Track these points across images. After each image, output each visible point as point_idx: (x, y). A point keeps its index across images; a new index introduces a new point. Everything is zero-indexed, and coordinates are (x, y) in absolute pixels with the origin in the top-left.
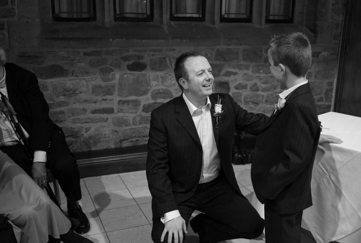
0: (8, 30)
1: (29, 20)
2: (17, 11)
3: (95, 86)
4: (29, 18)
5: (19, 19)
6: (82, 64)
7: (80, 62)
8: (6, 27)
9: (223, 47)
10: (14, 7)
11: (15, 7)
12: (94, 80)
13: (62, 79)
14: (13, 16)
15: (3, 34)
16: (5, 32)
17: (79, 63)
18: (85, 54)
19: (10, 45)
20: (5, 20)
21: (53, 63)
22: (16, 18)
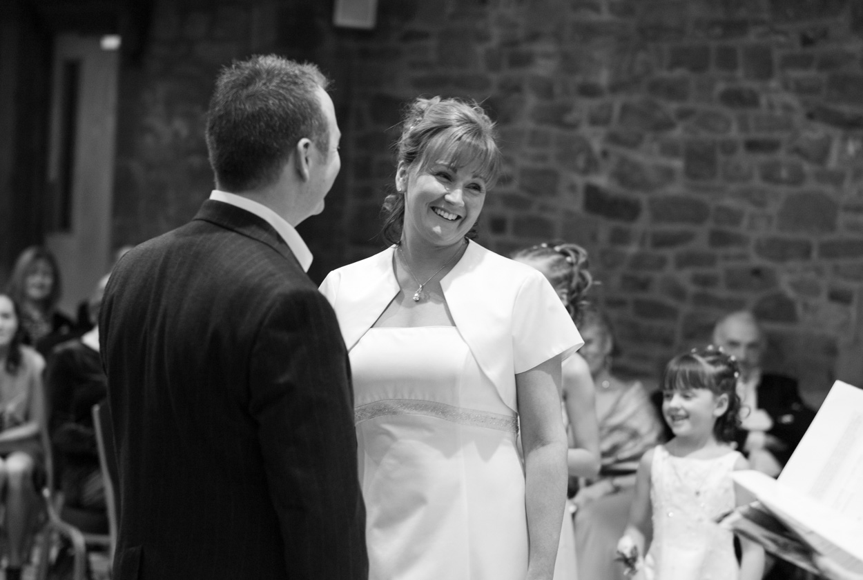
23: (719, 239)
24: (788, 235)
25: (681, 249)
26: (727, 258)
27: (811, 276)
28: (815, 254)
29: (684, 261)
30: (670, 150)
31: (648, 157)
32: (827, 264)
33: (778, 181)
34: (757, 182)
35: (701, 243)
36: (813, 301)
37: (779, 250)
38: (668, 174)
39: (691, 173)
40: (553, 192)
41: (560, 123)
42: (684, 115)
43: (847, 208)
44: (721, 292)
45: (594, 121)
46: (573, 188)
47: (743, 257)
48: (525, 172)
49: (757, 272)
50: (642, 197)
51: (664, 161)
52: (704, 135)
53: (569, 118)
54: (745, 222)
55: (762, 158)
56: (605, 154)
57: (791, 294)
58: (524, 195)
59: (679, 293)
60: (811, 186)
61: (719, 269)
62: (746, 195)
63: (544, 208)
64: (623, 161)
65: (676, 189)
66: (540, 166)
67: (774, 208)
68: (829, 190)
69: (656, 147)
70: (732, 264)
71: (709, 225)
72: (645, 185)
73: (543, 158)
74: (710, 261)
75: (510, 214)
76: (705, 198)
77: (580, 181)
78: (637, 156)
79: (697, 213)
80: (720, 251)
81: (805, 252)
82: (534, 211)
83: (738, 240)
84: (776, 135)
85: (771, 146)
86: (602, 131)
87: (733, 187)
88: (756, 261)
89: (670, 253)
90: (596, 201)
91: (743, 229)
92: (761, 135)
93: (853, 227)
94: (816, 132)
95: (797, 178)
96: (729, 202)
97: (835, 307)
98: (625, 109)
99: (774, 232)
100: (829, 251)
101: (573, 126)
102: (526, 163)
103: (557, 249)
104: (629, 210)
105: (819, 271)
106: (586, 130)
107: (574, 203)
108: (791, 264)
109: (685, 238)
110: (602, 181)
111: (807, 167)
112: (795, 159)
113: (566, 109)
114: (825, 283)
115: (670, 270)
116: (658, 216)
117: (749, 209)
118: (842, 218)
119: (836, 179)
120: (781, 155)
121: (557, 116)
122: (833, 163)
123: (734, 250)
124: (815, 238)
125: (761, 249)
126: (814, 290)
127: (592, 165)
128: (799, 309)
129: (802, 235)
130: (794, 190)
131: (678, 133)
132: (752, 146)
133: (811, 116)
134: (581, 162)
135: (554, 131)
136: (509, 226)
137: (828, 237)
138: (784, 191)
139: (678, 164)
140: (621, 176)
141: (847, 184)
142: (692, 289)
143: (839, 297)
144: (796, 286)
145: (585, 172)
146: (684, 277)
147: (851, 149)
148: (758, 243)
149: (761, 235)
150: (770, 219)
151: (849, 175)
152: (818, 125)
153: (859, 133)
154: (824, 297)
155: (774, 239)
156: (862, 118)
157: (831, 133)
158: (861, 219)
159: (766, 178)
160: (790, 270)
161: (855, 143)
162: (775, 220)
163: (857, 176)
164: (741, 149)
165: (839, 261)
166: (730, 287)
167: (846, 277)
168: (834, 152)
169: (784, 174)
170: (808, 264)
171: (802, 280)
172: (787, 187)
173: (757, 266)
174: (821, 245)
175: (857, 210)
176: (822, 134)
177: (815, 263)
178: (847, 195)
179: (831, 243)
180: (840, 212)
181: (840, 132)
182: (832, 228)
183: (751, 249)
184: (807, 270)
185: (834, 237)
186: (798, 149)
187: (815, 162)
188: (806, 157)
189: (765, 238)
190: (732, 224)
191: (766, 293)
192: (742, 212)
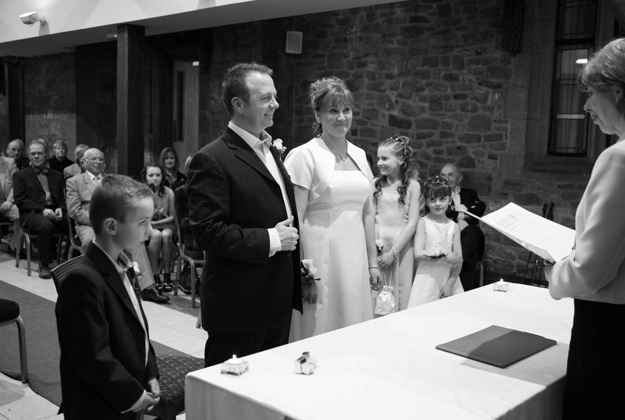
0: (500, 160)
1: (517, 153)
2: (508, 145)
3: (564, 218)
4: (516, 151)
5: (509, 152)
6: (555, 196)
7: (553, 194)
8: (499, 158)
10: (506, 142)
12: (565, 212)
13: (536, 207)
14: (505, 149)
15: (496, 163)
16: (498, 162)
17: (552, 195)
18: (559, 186)
20: (499, 152)
21: (530, 192)
22: (506, 151)
23: (444, 135)
24: (471, 133)
25: (428, 139)
26: (447, 143)
27: (481, 149)
28: (482, 140)
29: (429, 145)
30: (423, 100)
31: (414, 103)
32: (487, 144)
33: (467, 111)
34: (459, 111)
35: (436, 137)
36: (482, 159)
37: (468, 139)
38: (423, 109)
39: (431, 108)
40: (376, 118)
41: (378, 90)
42: (428, 85)
43: (495, 121)
44: (445, 156)
45: (392, 89)
46: (384, 116)
47: (453, 142)
48: (364, 110)
49: (459, 148)
50: (412, 119)
51: (420, 104)
52: (437, 93)
53: (382, 88)
54: (454, 128)
55: (461, 101)
56: (397, 102)
57: (473, 156)
58: (365, 119)
59: (428, 157)
60: (480, 112)
61: (444, 147)
62: (454, 117)
63: (372, 125)
64: (404, 104)
65: (426, 115)
66: (371, 107)
67: (465, 122)
68: (488, 114)
69: (417, 98)
70: (449, 145)
71: (440, 130)
72: (414, 115)
73: (372, 105)
74: (441, 144)
75: (359, 127)
76: (438, 118)
77: (387, 113)
78: (410, 102)
79: (435, 125)
80: (444, 140)
81: (479, 140)
82: (368, 126)
83: (452, 135)
84: (466, 92)
85: (464, 97)
86: (396, 92)
87: (449, 114)
88: (459, 144)
89: (424, 141)
90: (393, 121)
91: (453, 131)
92: (460, 92)
93: (497, 129)
94: (483, 90)
95: (475, 109)
96: (447, 120)
97: (491, 161)
98: (404, 83)
99: (466, 132)
100: (488, 138)
101: (384, 91)
102: (366, 107)
103: (397, 139)
104: (408, 125)
105: (484, 147)
106: (389, 92)
107: (385, 123)
108: (473, 144)
109: (430, 135)
110: (396, 113)
111: (479, 105)
112: (474, 101)
113: (381, 84)
114: (486, 152)
115: (424, 148)
116: (418, 127)
117: (456, 122)
118: (493, 125)
119: (491, 109)
120: (468, 100)
121: (377, 87)
122: (489, 103)
123: (450, 139)
124: (483, 134)
125: (460, 139)
126: (483, 155)
127: (392, 107)
128: (477, 162)
129: (478, 133)
130: (474, 114)
131: (426, 92)
132: (456, 97)
133: (480, 84)
134: (387, 106)
135: (376, 93)
136: (359, 132)
137: (487, 133)
138: (469, 114)
139: (426, 105)
140: (403, 111)
141: (495, 112)
142: (433, 156)
143: (492, 157)
144: (474, 153)
145: (389, 110)
146: (430, 151)
147: (497, 97)
148: (460, 136)
149: (461, 133)
150: (464, 126)
151: (496, 108)
152: (483, 88)
153: (500, 90)
154: (486, 157)
155: (466, 134)
156: (500, 84)
157: (488, 90)
158: (501, 125)
159: (462, 110)
160: (473, 147)
161: (498, 94)
162: (466, 127)
163: (499, 107)
164: (452, 98)
165: (492, 143)
166: (448, 154)
167: (495, 149)
168: (490, 98)
169: (470, 108)
170: (480, 144)
171: (478, 151)
172: (471, 113)
173: (459, 146)
174: (485, 136)
175: (500, 121)
176: (485, 91)
177: (483, 144)
178: (495, 116)
179: (489, 135)
180: (492, 123)
181: (492, 90)
182: (489, 129)
183: (456, 139)
184: (479, 146)
185: (490, 133)
186: (475, 98)
187: (482, 103)
188: (478, 100)
189: (462, 134)
190: (449, 129)
191: (463, 156)
192: (453, 124)
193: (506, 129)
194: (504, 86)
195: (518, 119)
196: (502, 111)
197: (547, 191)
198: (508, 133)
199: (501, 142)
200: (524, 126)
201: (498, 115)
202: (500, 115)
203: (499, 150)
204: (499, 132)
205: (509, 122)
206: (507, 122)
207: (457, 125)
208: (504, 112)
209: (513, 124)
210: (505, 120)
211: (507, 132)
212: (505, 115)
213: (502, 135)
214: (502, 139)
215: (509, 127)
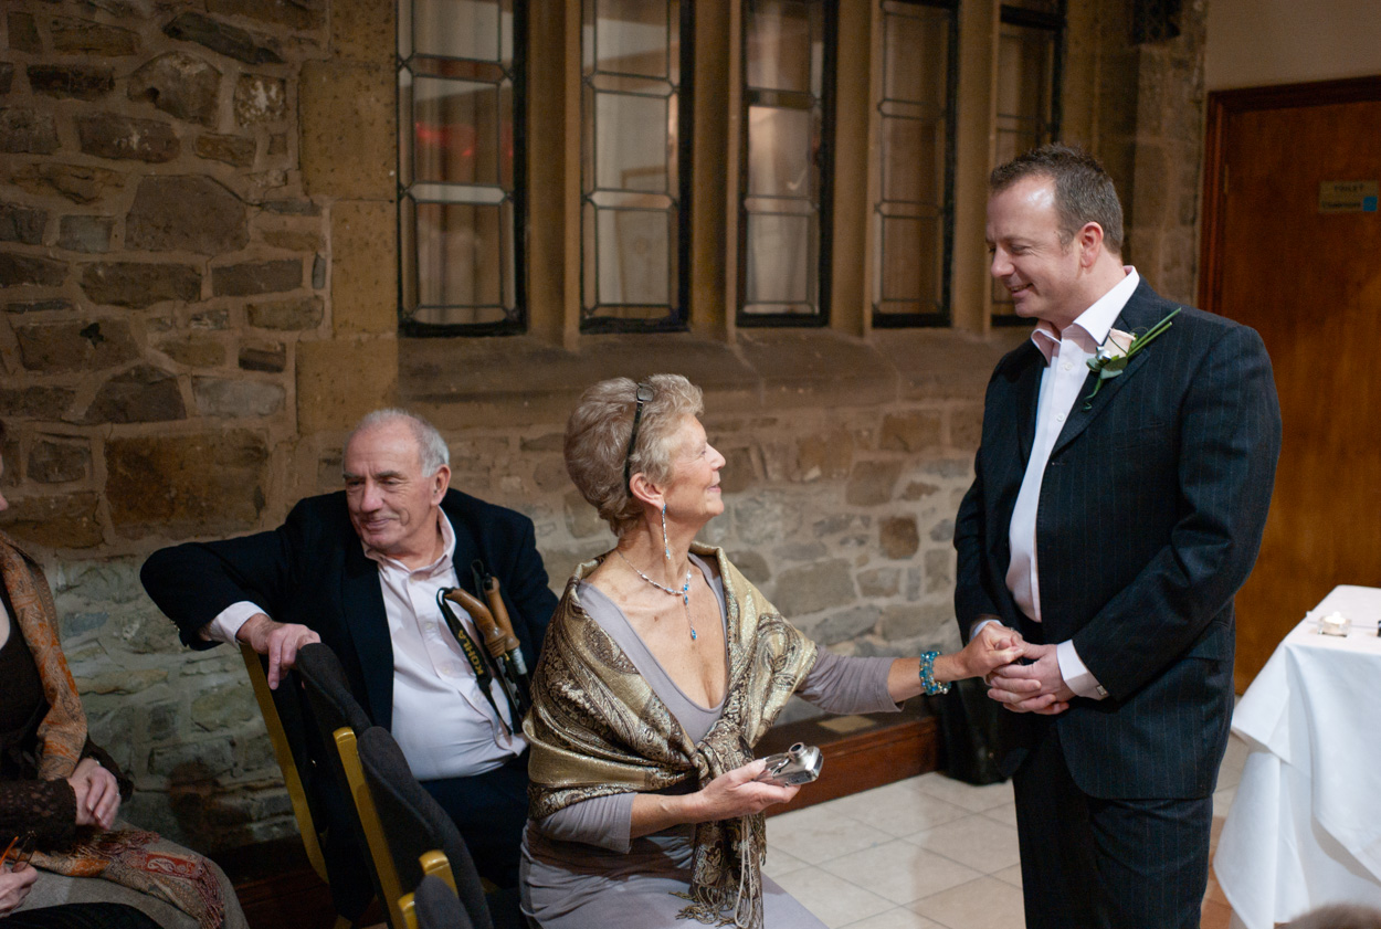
0: (298, 373)
1: (365, 337)
2: (328, 304)
3: (550, 552)
4: (364, 330)
5: (334, 336)
6: (515, 481)
7: (509, 475)
8: (291, 365)
9: (900, 408)
10: (319, 293)
11: (325, 293)
12: (548, 533)
14: (318, 323)
15: (281, 387)
16: (287, 379)
17: (505, 480)
18: (525, 446)
19: (298, 424)
20: (289, 337)
22: (324, 332)
24: (144, 257)
26: (14, 308)
27: (203, 328)
28: (207, 290)
32: (234, 306)
33: (123, 154)
34: (69, 153)
36: (210, 374)
37: (131, 286)
43: (262, 205)
44: (11, 377)
47: (60, 304)
49: (92, 331)
54: (53, 235)
55: (73, 105)
57: (169, 366)
60: (188, 164)
62: (50, 180)
67: (114, 205)
68: (224, 171)
70: (32, 320)
81: (192, 290)
83: (41, 271)
84: (103, 63)
85: (99, 84)
88: (89, 311)
91: (47, 250)
92: (66, 60)
93: (276, 238)
94: (194, 62)
95: (163, 148)
97: (255, 377)
99: (119, 252)
100: (235, 281)
105: (219, 320)
108: (160, 310)
111: (179, 129)
112: (147, 109)
114: (231, 340)
117: (60, 208)
118: (256, 223)
119: (240, 151)
120: (117, 101)
122: (226, 125)
123: (29, 292)
124: (206, 261)
125: (93, 286)
126: (214, 354)
128: (185, 388)
129: (178, 256)
130: (154, 171)
132: (45, 80)
133: (173, 31)
137: (229, 259)
138: (132, 171)
141: (258, 161)
143: (259, 361)
144: (170, 351)
147: (261, 100)
148: (90, 273)
149: (96, 258)
150: (109, 227)
151: (262, 146)
152: (192, 50)
153: (275, 71)
154: (231, 364)
155: (121, 264)
156: (275, 42)
157: (221, 68)
158: (291, 222)
159: (91, 146)
160: (159, 320)
161: (267, 89)
162: (120, 230)
163: (276, 146)
164: (22, 84)
165: (255, 299)
166: (29, 367)
167: (271, 327)
168: (225, 103)
169: (135, 139)
170: (195, 308)
171: (189, 338)
172: (140, 165)
173: (92, 321)
174: (218, 271)
175: (284, 207)
176: (202, 67)
177: (209, 305)
178: (260, 183)
179: (239, 268)
180: (252, 212)
181: (239, 68)
182: (239, 241)
183: (72, 288)
184: (197, 319)
185: (243, 256)
186: (153, 94)
187: (194, 120)
188: (172, 108)
189: (103, 264)
190: (21, 239)
191: (119, 370)
192: (45, 215)
193: (314, 241)
194: (288, 52)
195: (360, 198)
196: (290, 162)
197: (488, 469)
198: (327, 254)
199: (296, 293)
200: (389, 229)
201: (274, 177)
202: (286, 179)
203: (290, 328)
204: (285, 254)
205: (326, 212)
206: (314, 210)
207: (66, 224)
208: (300, 166)
209: (345, 220)
210: (306, 200)
211: (322, 254)
212: (306, 183)
213: (298, 264)
214: (298, 283)
215: (327, 233)
